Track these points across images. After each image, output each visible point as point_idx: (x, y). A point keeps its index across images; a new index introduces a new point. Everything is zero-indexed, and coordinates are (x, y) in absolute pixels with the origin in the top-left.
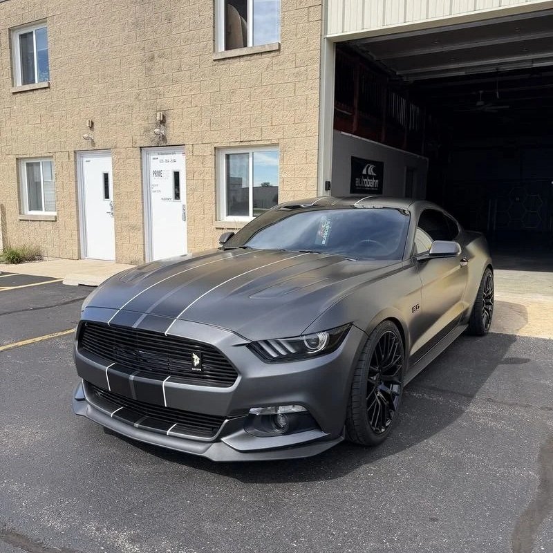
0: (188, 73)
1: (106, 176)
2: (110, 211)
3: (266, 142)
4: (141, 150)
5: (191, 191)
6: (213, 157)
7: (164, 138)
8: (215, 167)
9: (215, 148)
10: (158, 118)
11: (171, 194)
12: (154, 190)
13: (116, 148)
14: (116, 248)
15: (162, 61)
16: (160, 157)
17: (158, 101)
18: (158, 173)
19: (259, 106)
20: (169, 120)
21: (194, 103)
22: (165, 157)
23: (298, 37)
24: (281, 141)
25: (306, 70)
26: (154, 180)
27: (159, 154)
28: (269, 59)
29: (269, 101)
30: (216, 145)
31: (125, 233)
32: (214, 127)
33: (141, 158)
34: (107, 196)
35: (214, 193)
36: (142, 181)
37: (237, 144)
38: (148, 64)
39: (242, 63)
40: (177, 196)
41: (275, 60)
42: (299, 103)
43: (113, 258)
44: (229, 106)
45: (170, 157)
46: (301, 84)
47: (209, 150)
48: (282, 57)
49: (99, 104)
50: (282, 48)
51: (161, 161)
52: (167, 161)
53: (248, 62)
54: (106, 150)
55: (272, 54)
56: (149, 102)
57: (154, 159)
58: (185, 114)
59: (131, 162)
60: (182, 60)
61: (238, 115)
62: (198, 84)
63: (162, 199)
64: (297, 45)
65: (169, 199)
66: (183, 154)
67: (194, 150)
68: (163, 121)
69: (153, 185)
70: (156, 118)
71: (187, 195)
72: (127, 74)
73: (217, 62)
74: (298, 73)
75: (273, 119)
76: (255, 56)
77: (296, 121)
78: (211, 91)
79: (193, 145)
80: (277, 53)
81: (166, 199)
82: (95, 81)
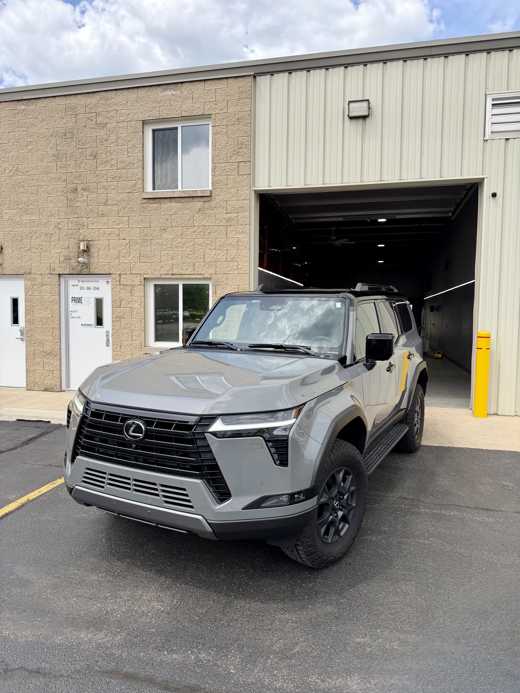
0: (115, 208)
1: (15, 302)
2: (19, 337)
3: (198, 276)
4: (59, 277)
5: (116, 319)
6: (142, 287)
7: (86, 265)
8: (144, 297)
9: (144, 278)
10: (82, 248)
11: (93, 320)
12: (72, 316)
13: (30, 273)
14: (27, 374)
15: (86, 193)
16: (81, 284)
17: (81, 231)
18: (78, 300)
19: (192, 244)
20: (93, 250)
21: (122, 236)
22: (86, 285)
23: (229, 186)
24: (213, 276)
25: (237, 217)
26: (72, 306)
27: (79, 281)
28: (200, 204)
29: (201, 241)
30: (145, 276)
31: (38, 360)
32: (143, 259)
33: (59, 285)
34: (15, 321)
35: (143, 320)
36: (60, 307)
37: (168, 276)
38: (71, 196)
39: (173, 204)
40: (99, 322)
41: (207, 205)
42: (230, 244)
43: (25, 386)
44: (160, 241)
45: (92, 285)
46: (232, 228)
47: (137, 280)
48: (213, 204)
49: (10, 229)
50: (213, 195)
51: (82, 288)
52: (89, 288)
53: (180, 204)
54: (17, 275)
55: (204, 199)
56: (70, 232)
57: (74, 286)
58: (112, 246)
59: (48, 288)
60: (109, 195)
61: (169, 250)
62: (126, 218)
63: (82, 325)
64: (228, 194)
65: (89, 325)
66: (108, 282)
67: (122, 279)
68: (87, 251)
69: (71, 311)
70: (79, 248)
71: (113, 321)
72: (45, 203)
73: (146, 200)
74: (229, 218)
75: (206, 256)
76: (187, 199)
77: (228, 260)
78: (140, 226)
79: (120, 274)
80: (209, 199)
81: (87, 325)
82: (5, 206)
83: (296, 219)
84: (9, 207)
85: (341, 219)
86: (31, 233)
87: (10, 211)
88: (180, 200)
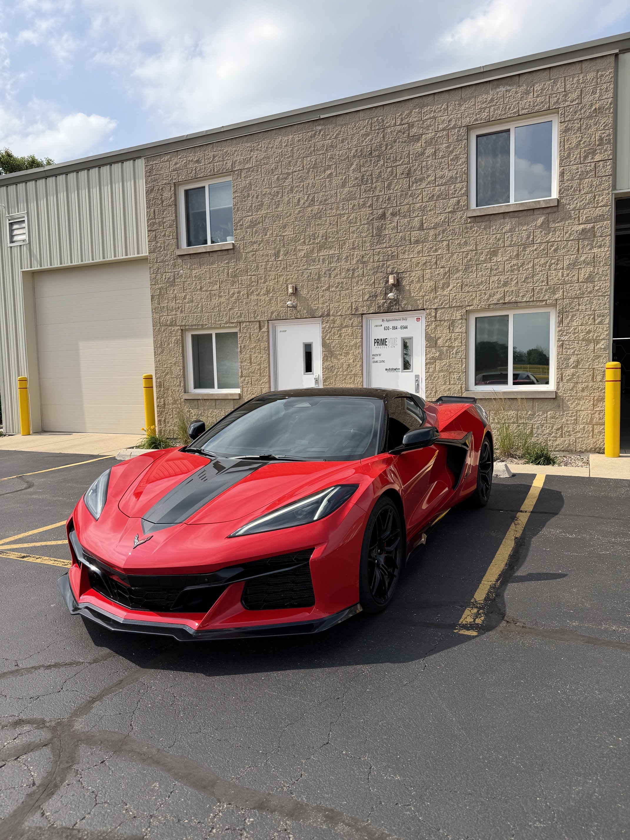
0: (432, 232)
1: (308, 348)
3: (538, 303)
4: (362, 317)
5: (431, 361)
6: (464, 321)
7: (395, 301)
8: (466, 333)
9: (466, 311)
10: (390, 282)
11: (399, 363)
12: (375, 360)
13: (327, 315)
15: (396, 219)
16: (386, 324)
17: (389, 262)
18: (382, 342)
19: (531, 265)
20: (404, 283)
21: (441, 263)
22: (391, 324)
23: (582, 192)
24: (559, 302)
25: (593, 228)
26: (374, 349)
27: (383, 320)
28: (543, 217)
29: (543, 260)
30: (469, 308)
32: (466, 289)
33: (362, 326)
34: (308, 368)
35: (464, 360)
36: (362, 351)
37: (497, 306)
38: (376, 224)
39: (507, 221)
40: (406, 365)
41: (552, 217)
42: (584, 262)
44: (489, 265)
45: (399, 324)
46: (587, 242)
47: (457, 315)
48: (560, 215)
49: (306, 267)
50: (561, 204)
51: (386, 328)
52: (395, 328)
53: (515, 219)
54: (312, 316)
55: (549, 210)
56: (376, 265)
57: (376, 326)
58: (427, 277)
59: (349, 330)
60: (424, 218)
61: (501, 275)
62: (445, 243)
63: (386, 370)
64: (581, 201)
65: (395, 369)
66: (418, 319)
67: (438, 315)
68: (397, 285)
69: (373, 355)
70: (387, 282)
71: (426, 364)
72: (346, 234)
73: (472, 219)
74: (583, 230)
75: (550, 278)
76: (525, 212)
77: (580, 281)
78: (462, 250)
79: (436, 309)
80: (555, 209)
81: (392, 369)
82: (300, 242)
84: (304, 242)
86: (329, 270)
87: (305, 247)
88: (516, 214)
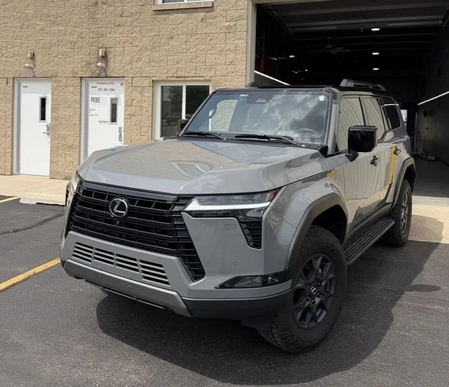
0: (130, 19)
1: (43, 101)
2: (46, 131)
3: (199, 79)
4: (81, 79)
5: (128, 117)
6: (151, 88)
7: (104, 69)
8: (153, 97)
9: (153, 81)
10: (101, 54)
11: (108, 117)
12: (91, 113)
13: (56, 77)
14: (51, 164)
15: (105, 7)
16: (99, 86)
17: (100, 39)
19: (195, 49)
20: (110, 56)
21: (136, 43)
22: (103, 87)
24: (213, 78)
25: (235, 25)
26: (91, 105)
27: (98, 83)
28: (204, 14)
29: (203, 46)
30: (155, 79)
31: (60, 152)
32: (152, 64)
33: (81, 87)
34: (43, 117)
35: (150, 118)
36: (81, 106)
37: (173, 79)
38: (92, 9)
39: (180, 15)
40: (114, 119)
41: (209, 15)
42: (229, 49)
43: (49, 175)
44: (167, 48)
45: (108, 87)
46: (231, 35)
47: (147, 82)
48: (214, 14)
49: (41, 38)
50: (215, 6)
51: (100, 90)
52: (105, 90)
53: (185, 15)
54: (45, 78)
55: (207, 10)
56: (91, 40)
57: (93, 87)
58: (126, 52)
59: (72, 89)
60: (124, 8)
61: (175, 55)
62: (139, 28)
63: (99, 122)
64: (228, 5)
65: (105, 122)
66: (122, 84)
67: (134, 82)
68: (105, 57)
69: (90, 110)
70: (98, 54)
71: (125, 119)
72: (70, 15)
73: (157, 12)
74: (228, 26)
75: (207, 60)
76: (192, 10)
77: (227, 63)
78: (151, 35)
79: (132, 77)
80: (211, 9)
81: (103, 122)
82: (38, 19)
83: (292, 28)
84: (41, 19)
85: (335, 28)
86: (58, 41)
87: (42, 23)
88: (186, 11)
